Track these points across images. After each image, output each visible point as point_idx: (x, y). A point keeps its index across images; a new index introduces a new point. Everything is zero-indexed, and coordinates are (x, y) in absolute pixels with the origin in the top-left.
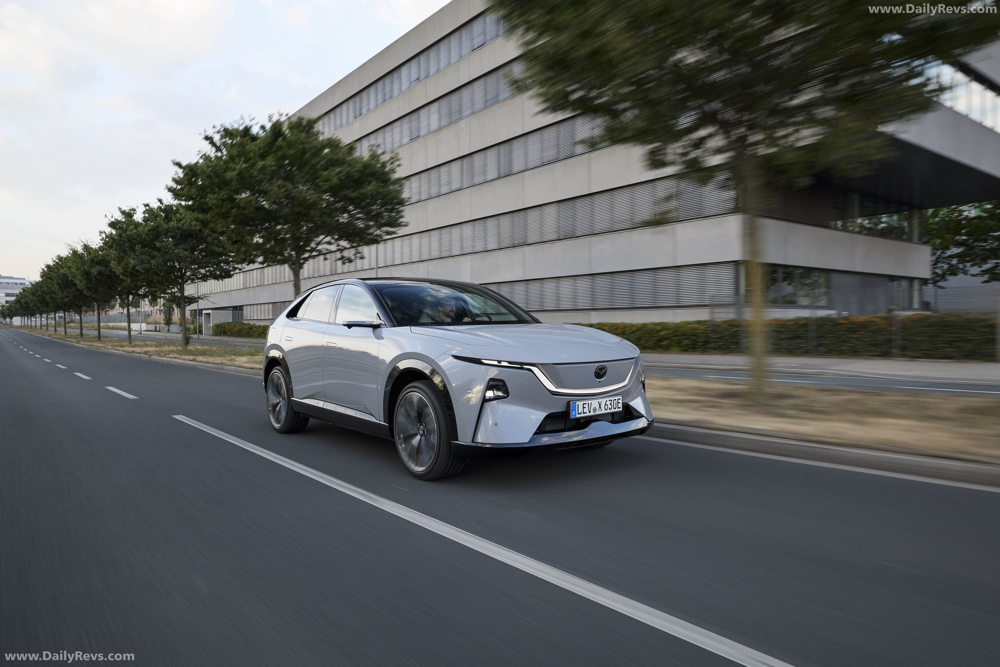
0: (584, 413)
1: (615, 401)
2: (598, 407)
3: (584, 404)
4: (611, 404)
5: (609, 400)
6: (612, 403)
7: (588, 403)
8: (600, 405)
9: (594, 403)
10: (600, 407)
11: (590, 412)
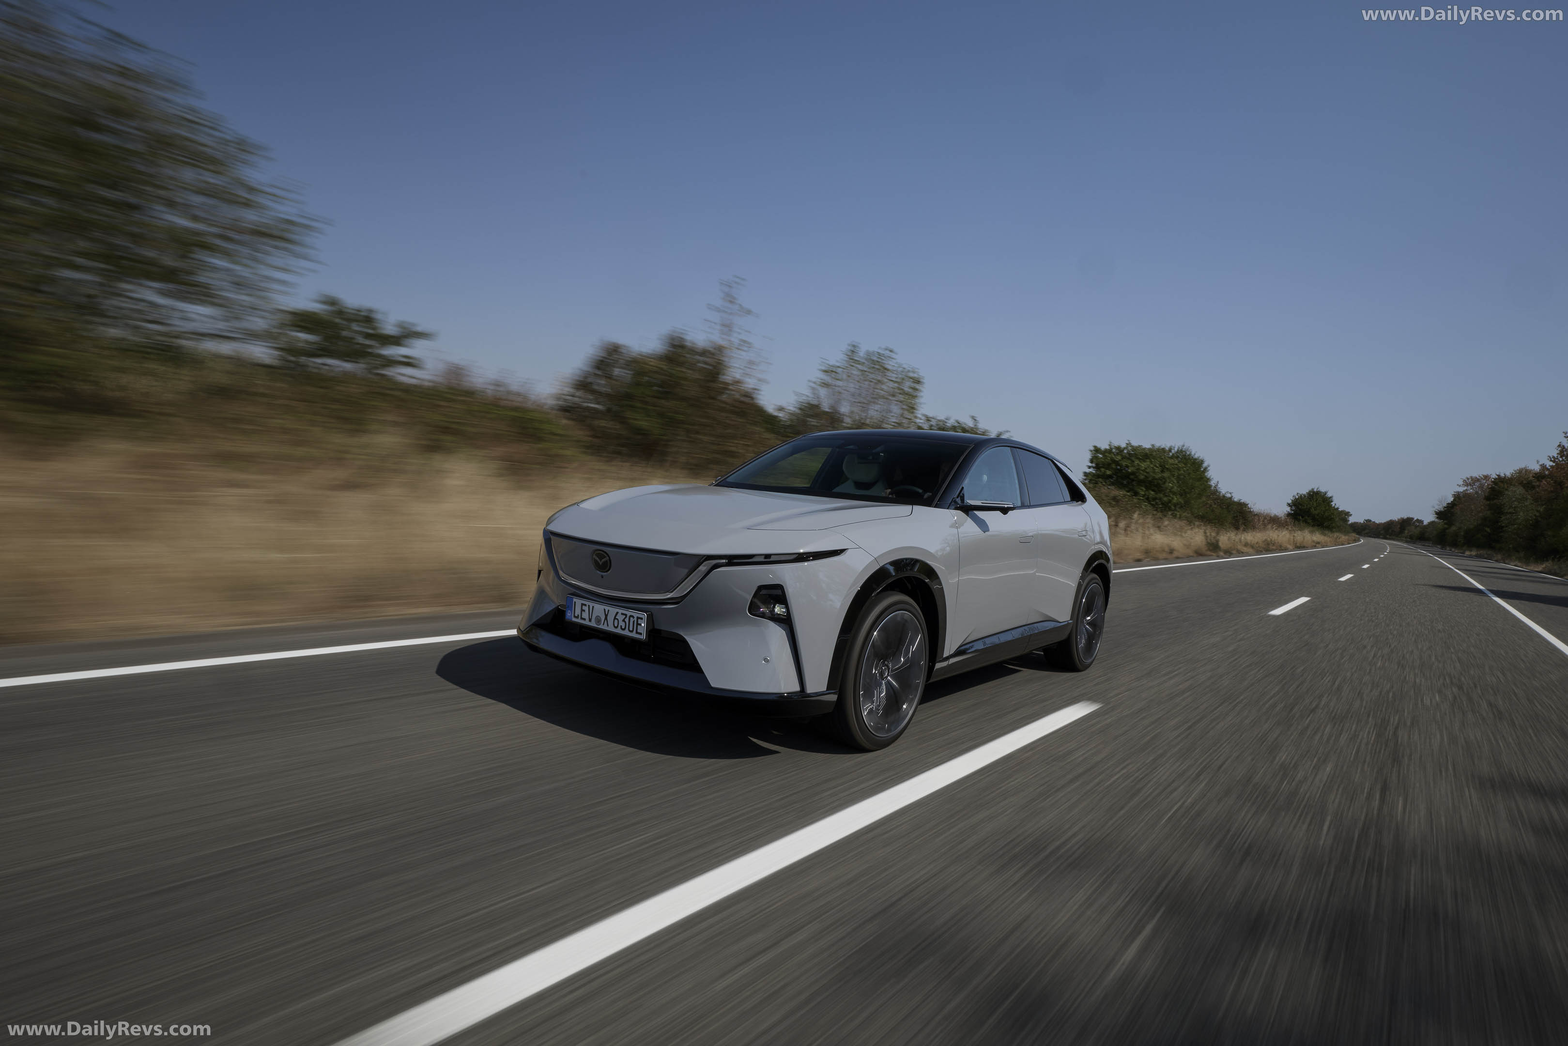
0: (582, 619)
1: (631, 618)
2: (603, 618)
3: (583, 605)
4: (624, 620)
5: (622, 614)
6: (627, 620)
7: (589, 606)
8: (606, 616)
9: (599, 609)
10: (606, 618)
11: (590, 620)
